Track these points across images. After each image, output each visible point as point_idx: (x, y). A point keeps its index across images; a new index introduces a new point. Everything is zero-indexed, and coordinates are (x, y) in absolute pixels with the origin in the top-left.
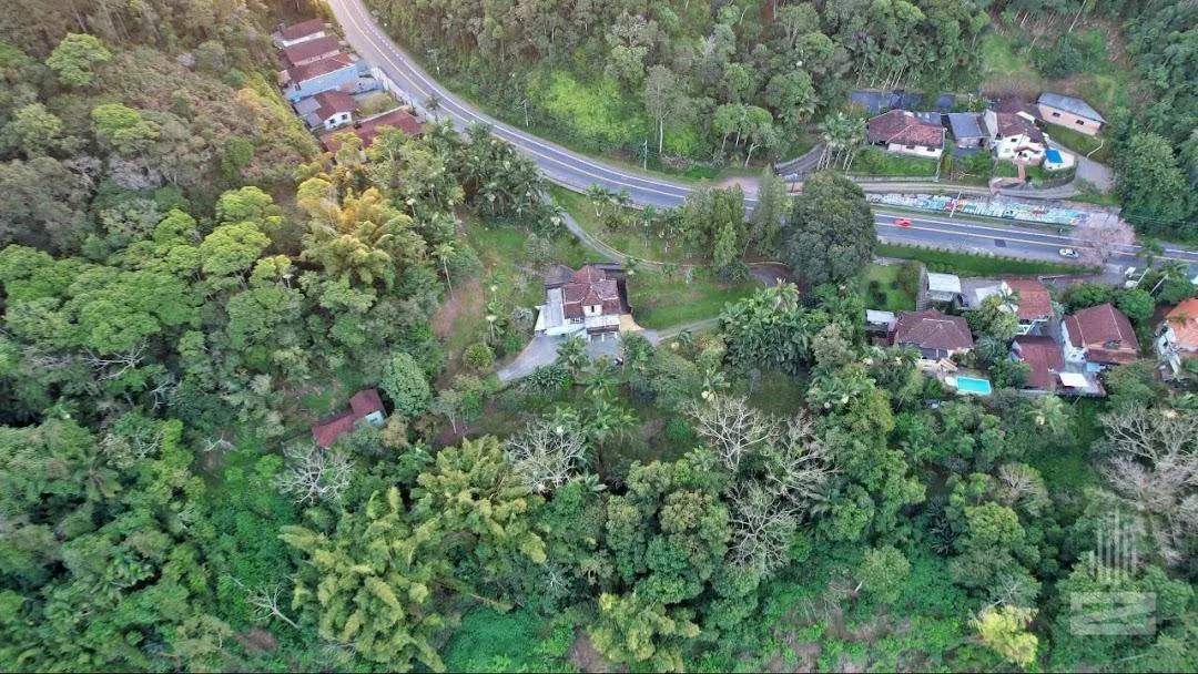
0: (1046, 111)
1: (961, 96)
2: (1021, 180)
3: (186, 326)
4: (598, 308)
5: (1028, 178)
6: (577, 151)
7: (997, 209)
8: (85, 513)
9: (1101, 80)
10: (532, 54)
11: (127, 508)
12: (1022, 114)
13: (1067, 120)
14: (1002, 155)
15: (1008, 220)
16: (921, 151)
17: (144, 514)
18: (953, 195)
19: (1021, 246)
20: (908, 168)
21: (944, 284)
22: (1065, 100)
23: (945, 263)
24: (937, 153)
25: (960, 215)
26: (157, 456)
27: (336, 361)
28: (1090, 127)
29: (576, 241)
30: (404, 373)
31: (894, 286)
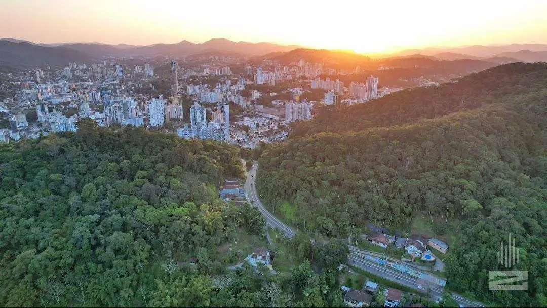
0: (431, 243)
1: (404, 233)
2: (412, 261)
3: (164, 225)
4: (261, 257)
5: (414, 261)
6: (282, 222)
7: (403, 268)
8: (123, 256)
9: (452, 237)
10: (280, 194)
11: (131, 258)
12: (418, 241)
13: (437, 247)
14: (409, 252)
15: (407, 274)
16: (381, 245)
17: (133, 261)
18: (389, 261)
19: (405, 281)
20: (377, 249)
21: (372, 285)
22: (440, 242)
23: (375, 279)
24: (386, 246)
25: (389, 267)
26: (142, 251)
27: (190, 246)
28: (444, 251)
29: (268, 242)
30: (203, 253)
31: (357, 282)
